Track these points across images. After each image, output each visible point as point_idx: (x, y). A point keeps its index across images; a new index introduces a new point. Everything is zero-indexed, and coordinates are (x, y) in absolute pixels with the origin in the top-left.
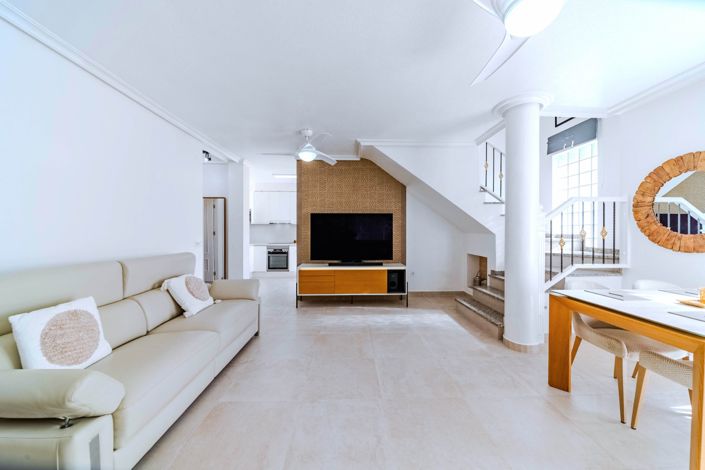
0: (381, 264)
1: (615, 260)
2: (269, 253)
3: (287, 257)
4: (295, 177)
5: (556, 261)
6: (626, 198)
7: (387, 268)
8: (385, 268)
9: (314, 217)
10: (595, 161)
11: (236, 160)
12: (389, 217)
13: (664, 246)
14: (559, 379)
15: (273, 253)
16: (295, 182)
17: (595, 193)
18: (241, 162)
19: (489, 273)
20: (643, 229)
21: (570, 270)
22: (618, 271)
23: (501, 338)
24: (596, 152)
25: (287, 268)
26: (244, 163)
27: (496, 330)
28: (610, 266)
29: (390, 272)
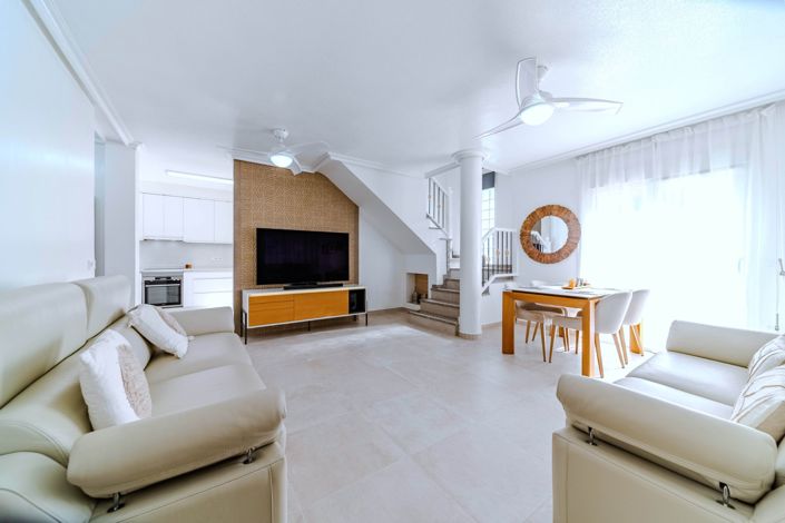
0: (341, 285)
1: (511, 271)
2: (147, 283)
3: (180, 287)
4: (232, 182)
5: (486, 273)
6: (516, 230)
7: (347, 289)
8: (347, 288)
9: (261, 233)
10: (493, 202)
11: (126, 141)
12: (345, 237)
13: (537, 260)
14: (508, 348)
15: (153, 283)
16: (232, 189)
17: (493, 226)
18: (133, 147)
19: (430, 287)
20: (525, 250)
21: (492, 278)
22: (511, 278)
23: (457, 334)
24: (493, 196)
25: (179, 303)
26: (139, 148)
27: (453, 328)
28: (509, 275)
29: (351, 292)
